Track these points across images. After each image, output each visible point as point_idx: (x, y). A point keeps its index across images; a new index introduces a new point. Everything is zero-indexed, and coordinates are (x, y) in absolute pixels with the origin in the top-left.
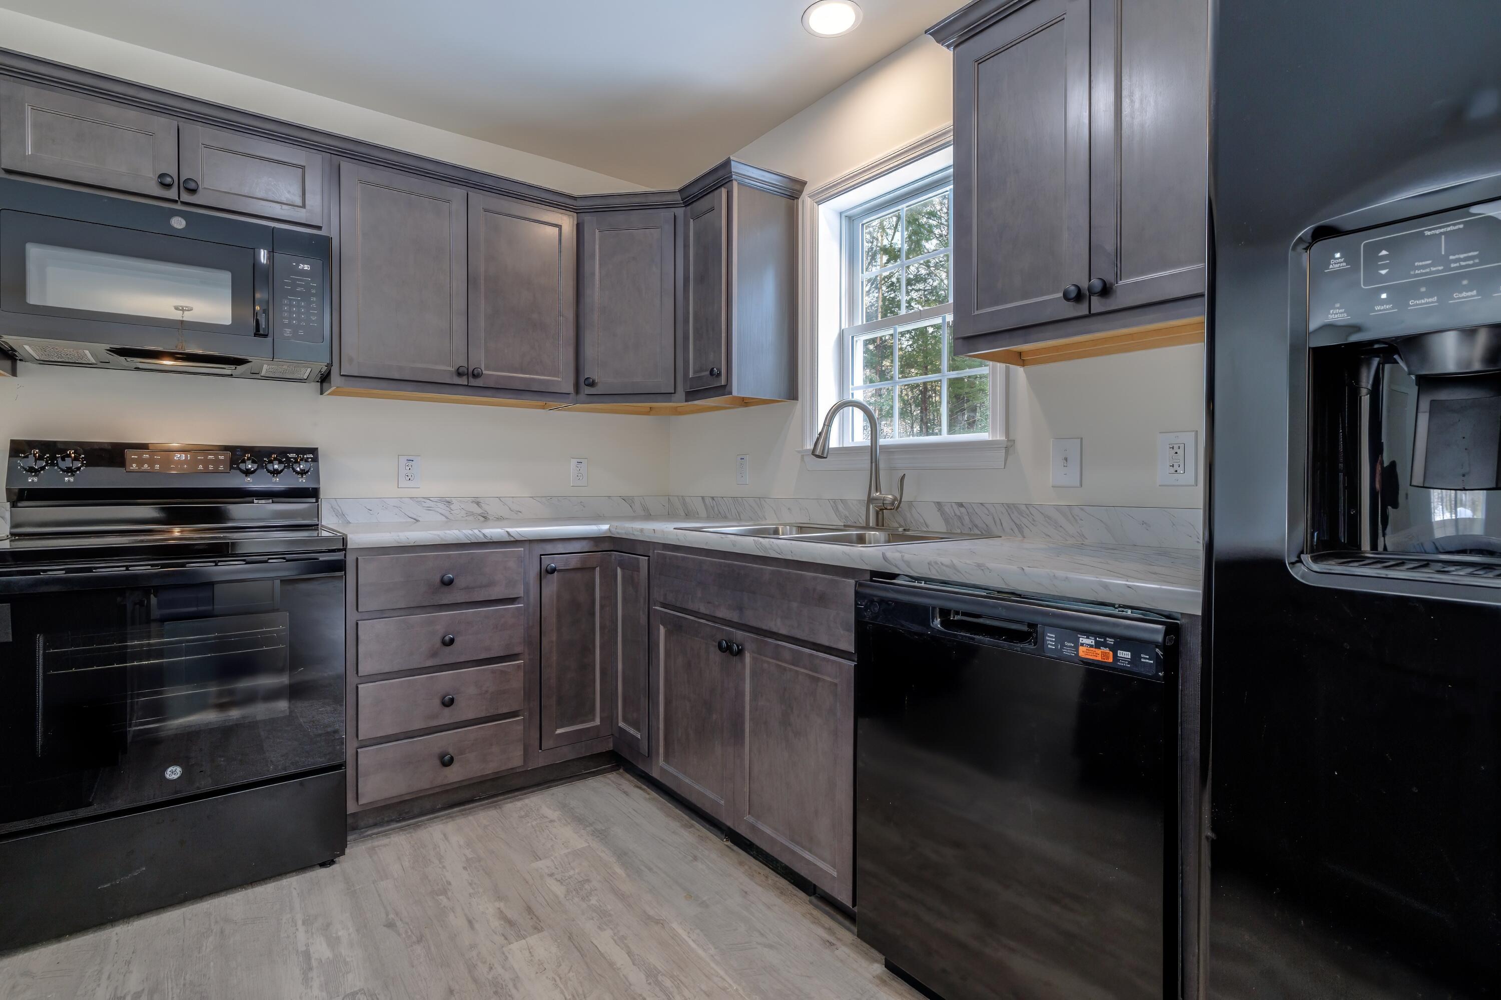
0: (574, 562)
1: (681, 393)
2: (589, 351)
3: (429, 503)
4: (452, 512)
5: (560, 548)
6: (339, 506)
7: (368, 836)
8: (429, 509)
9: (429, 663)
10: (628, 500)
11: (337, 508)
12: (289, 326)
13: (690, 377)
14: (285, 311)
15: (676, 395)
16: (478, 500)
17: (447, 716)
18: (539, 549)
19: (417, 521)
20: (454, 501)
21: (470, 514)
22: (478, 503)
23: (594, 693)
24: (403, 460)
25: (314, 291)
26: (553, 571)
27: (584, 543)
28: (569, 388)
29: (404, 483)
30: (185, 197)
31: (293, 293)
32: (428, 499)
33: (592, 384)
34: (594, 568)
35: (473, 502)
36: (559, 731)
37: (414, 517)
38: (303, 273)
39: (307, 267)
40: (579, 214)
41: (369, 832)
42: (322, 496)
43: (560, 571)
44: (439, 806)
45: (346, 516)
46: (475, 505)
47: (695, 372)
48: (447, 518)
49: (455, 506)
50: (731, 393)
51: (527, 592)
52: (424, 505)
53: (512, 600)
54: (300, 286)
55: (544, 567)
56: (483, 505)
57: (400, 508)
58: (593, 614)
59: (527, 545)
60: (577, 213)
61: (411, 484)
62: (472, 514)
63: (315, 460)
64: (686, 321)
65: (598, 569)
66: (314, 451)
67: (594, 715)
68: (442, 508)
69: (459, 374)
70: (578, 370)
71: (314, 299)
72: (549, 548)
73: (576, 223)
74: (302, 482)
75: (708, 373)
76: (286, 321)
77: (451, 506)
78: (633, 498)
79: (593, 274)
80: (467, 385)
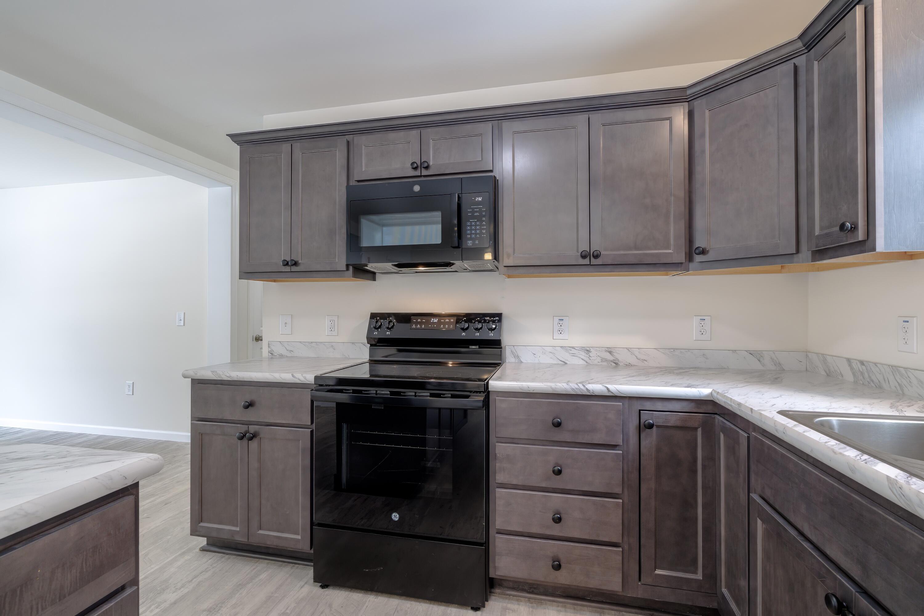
0: (673, 420)
1: (805, 252)
2: (699, 223)
3: (573, 351)
4: (590, 358)
5: (659, 406)
6: (516, 351)
7: (507, 595)
8: (574, 355)
9: (544, 485)
10: (756, 355)
11: (515, 351)
12: (471, 239)
13: (817, 234)
14: (468, 230)
15: (800, 255)
16: (610, 350)
17: (556, 530)
18: (638, 406)
19: (566, 363)
20: (592, 350)
21: (603, 360)
22: (610, 352)
23: (696, 547)
24: (556, 319)
25: (484, 213)
26: (650, 426)
27: (685, 404)
28: (681, 257)
29: (557, 336)
30: (425, 172)
31: (473, 217)
32: (573, 348)
33: (703, 252)
34: (696, 429)
35: (606, 351)
36: (658, 572)
37: (564, 360)
38: (479, 203)
39: (480, 199)
40: (690, 102)
41: (509, 592)
42: (503, 345)
43: (658, 426)
44: (558, 593)
45: (520, 357)
46: (608, 354)
47: (821, 228)
48: (587, 362)
49: (593, 354)
50: (874, 249)
51: (626, 440)
52: (571, 352)
53: (614, 447)
54: (476, 212)
55: (642, 421)
56: (615, 354)
57: (554, 354)
58: (695, 472)
59: (626, 402)
60: (688, 102)
61: (561, 336)
62: (606, 360)
63: (500, 321)
64: (810, 174)
65: (700, 431)
66: (500, 315)
67: (696, 568)
68: (583, 355)
69: (584, 257)
70: (690, 240)
71: (484, 219)
72: (648, 405)
73: (687, 111)
74: (491, 335)
75: (837, 228)
76: (469, 236)
77: (590, 354)
78: (762, 353)
79: (703, 152)
80: (590, 265)
